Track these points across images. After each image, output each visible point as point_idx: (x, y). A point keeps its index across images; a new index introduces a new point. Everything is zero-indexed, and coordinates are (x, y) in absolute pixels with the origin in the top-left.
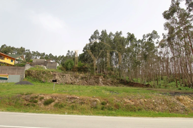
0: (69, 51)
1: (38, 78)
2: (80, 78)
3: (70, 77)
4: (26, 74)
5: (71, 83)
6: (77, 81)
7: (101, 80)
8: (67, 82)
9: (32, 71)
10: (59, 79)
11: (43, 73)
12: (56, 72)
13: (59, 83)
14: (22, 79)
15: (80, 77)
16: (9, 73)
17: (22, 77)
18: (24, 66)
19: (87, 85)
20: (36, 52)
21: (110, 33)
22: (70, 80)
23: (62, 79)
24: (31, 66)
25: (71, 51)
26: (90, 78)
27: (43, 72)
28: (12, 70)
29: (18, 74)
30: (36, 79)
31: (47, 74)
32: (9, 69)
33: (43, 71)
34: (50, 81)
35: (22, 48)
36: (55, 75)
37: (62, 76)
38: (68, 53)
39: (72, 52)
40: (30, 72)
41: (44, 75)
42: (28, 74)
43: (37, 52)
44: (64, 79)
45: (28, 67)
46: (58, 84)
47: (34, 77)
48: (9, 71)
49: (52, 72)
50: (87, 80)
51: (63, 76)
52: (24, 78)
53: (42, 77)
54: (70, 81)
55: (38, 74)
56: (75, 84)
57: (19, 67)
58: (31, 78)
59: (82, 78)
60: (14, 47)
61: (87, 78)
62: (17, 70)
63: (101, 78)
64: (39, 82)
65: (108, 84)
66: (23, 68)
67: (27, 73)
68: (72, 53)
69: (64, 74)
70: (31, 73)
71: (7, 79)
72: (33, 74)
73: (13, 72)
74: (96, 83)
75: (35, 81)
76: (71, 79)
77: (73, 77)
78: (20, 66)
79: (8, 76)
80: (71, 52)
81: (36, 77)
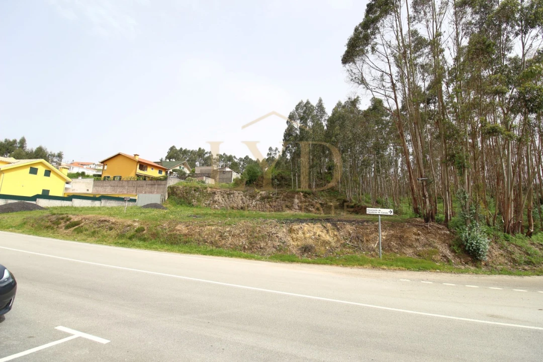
0: (270, 149)
1: (186, 198)
2: (258, 197)
3: (241, 196)
4: (169, 194)
5: (242, 208)
6: (252, 204)
7: (296, 201)
8: (235, 205)
9: (178, 187)
10: (221, 201)
11: (195, 190)
12: (216, 189)
13: (219, 208)
14: (164, 200)
15: (260, 196)
17: (164, 198)
18: (166, 180)
20: (222, 154)
21: (338, 104)
22: (241, 202)
23: (227, 200)
24: (179, 179)
25: (274, 148)
26: (277, 198)
27: (196, 189)
28: (150, 186)
29: (157, 193)
30: (182, 200)
31: (202, 192)
33: (195, 187)
34: (206, 204)
35: (200, 149)
36: (214, 193)
37: (228, 194)
38: (270, 153)
39: (277, 149)
40: (175, 190)
41: (197, 194)
42: (172, 192)
43: (224, 154)
44: (229, 200)
45: (173, 180)
46: (217, 209)
47: (180, 198)
49: (210, 188)
50: (271, 201)
51: (230, 194)
52: (166, 198)
53: (194, 197)
54: (240, 204)
55: (186, 193)
56: (249, 209)
57: (159, 182)
58: (174, 198)
59: (263, 199)
60: (188, 149)
61: (272, 198)
62: (156, 186)
63: (298, 198)
64: (188, 206)
65: (311, 209)
66: (163, 182)
67: (170, 191)
68: (277, 152)
69: (232, 192)
71: (135, 200)
72: (179, 192)
73: (152, 190)
74: (287, 207)
75: (181, 204)
76: (242, 199)
77: (247, 197)
79: (136, 195)
80: (275, 151)
81: (184, 197)
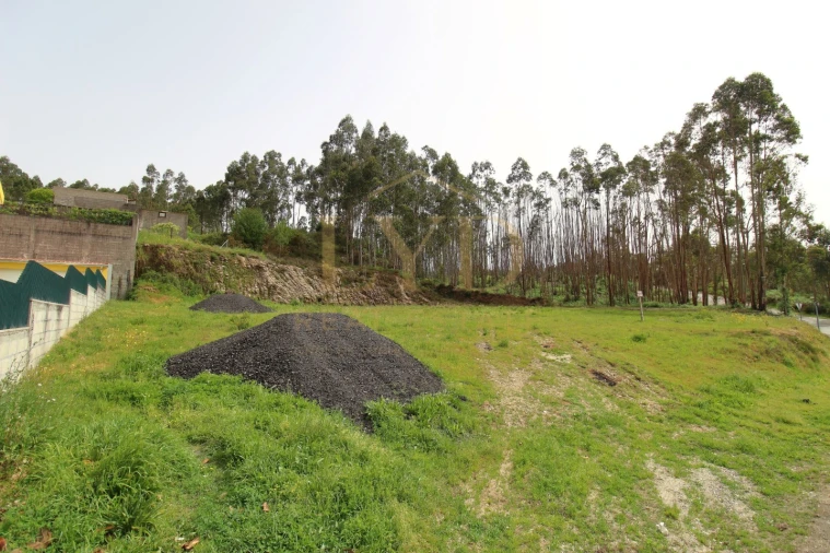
1: (199, 279)
3: (303, 276)
5: (319, 300)
6: (332, 291)
7: (401, 286)
8: (306, 295)
9: (170, 249)
11: (212, 259)
13: (287, 302)
14: (124, 283)
15: (338, 278)
16: (38, 251)
17: (125, 276)
18: (131, 224)
19: (369, 303)
22: (311, 288)
23: (287, 284)
27: (214, 255)
28: (58, 238)
30: (191, 283)
31: (230, 265)
32: (37, 231)
36: (259, 268)
37: (278, 272)
38: (148, 177)
39: (169, 173)
40: (163, 255)
41: (220, 267)
42: (153, 261)
44: (290, 285)
48: (37, 241)
49: (242, 255)
51: (282, 271)
52: (132, 278)
53: (215, 276)
54: (315, 294)
55: (194, 264)
56: (332, 301)
57: (101, 228)
58: (170, 280)
59: (347, 282)
62: (88, 239)
65: (424, 299)
66: (121, 230)
67: (145, 257)
69: (281, 266)
70: (167, 256)
72: (176, 262)
73: (67, 249)
74: (393, 295)
76: (310, 284)
77: (315, 277)
78: (107, 223)
81: (191, 274)
